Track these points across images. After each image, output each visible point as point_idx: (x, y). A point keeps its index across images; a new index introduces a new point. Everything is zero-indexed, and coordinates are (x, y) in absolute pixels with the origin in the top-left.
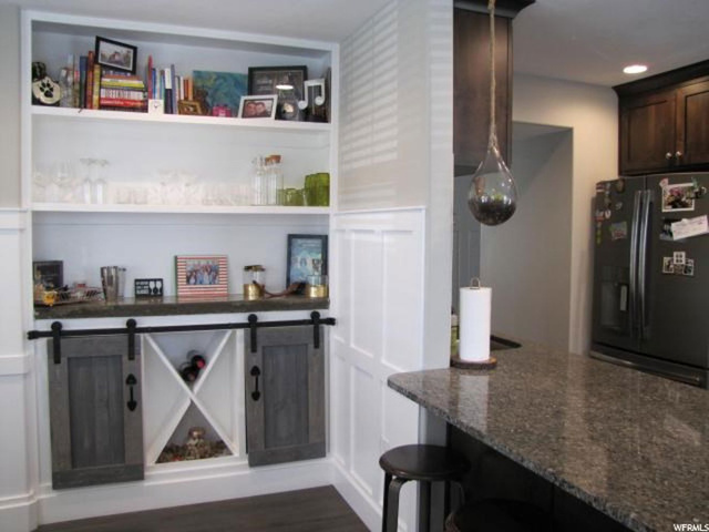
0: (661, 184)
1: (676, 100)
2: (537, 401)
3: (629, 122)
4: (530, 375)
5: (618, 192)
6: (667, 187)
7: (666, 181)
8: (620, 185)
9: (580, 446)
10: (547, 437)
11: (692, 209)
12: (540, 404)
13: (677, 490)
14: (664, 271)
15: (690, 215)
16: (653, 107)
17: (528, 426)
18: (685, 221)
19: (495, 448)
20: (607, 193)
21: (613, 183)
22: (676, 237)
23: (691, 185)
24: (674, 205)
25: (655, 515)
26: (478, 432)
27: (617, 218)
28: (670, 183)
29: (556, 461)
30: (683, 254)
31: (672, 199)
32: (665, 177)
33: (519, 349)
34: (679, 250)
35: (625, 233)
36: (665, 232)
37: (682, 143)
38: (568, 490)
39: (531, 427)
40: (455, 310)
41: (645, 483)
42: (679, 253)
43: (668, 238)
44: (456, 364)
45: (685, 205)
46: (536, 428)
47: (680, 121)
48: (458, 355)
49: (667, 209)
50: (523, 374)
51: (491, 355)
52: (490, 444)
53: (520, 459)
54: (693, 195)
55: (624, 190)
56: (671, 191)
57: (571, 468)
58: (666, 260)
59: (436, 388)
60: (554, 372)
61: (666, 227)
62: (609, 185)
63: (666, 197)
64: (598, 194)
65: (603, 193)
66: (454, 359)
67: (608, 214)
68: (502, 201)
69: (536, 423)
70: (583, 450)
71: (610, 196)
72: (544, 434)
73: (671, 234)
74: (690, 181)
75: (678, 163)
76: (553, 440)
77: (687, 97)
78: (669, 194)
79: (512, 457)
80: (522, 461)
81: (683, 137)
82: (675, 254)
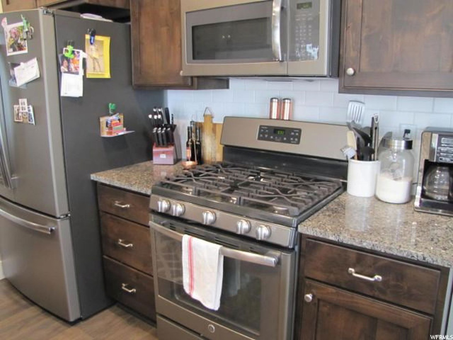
0: (3, 24)
6: (7, 28)
11: (27, 51)
18: (22, 64)
23: (22, 23)
30: (26, 101)
32: (4, 17)
34: (22, 97)
45: (21, 48)
54: (25, 36)
74: (20, 20)
78: (9, 36)
82: (20, 101)
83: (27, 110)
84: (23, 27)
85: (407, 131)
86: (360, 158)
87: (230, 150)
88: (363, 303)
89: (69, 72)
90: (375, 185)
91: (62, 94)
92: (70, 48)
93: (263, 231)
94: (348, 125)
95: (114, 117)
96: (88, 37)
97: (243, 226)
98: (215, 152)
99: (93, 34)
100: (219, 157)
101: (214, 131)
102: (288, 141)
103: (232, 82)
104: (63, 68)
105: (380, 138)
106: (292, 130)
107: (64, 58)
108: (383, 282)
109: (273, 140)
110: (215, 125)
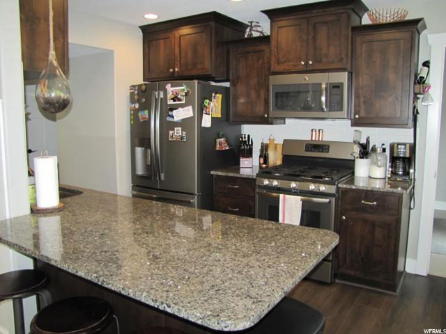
0: (167, 87)
1: (174, 37)
2: (90, 229)
3: (149, 48)
4: (86, 212)
5: (142, 91)
6: (170, 89)
7: (169, 85)
8: (144, 87)
9: (115, 255)
10: (95, 253)
11: (184, 102)
12: (92, 231)
13: (171, 272)
14: (170, 139)
15: (182, 106)
16: (162, 41)
17: (82, 247)
18: (180, 109)
19: (59, 266)
20: (136, 92)
21: (140, 86)
22: (176, 119)
23: (183, 88)
24: (174, 99)
25: (157, 291)
26: (47, 257)
27: (142, 108)
28: (171, 87)
29: (98, 269)
30: (180, 129)
31: (173, 96)
32: (168, 83)
33: (81, 195)
34: (177, 127)
35: (147, 117)
36: (169, 116)
37: (178, 63)
38: (106, 286)
39: (84, 247)
40: (31, 173)
41: (153, 271)
42: (178, 128)
43: (171, 119)
44: (35, 211)
45: (180, 100)
46: (88, 248)
47: (177, 50)
48: (36, 205)
49: (170, 102)
50: (82, 212)
51: (60, 201)
52: (55, 264)
53: (75, 271)
54: (184, 94)
55: (146, 90)
56: (172, 91)
57: (108, 271)
58: (171, 132)
59: (18, 230)
60: (103, 208)
61: (170, 113)
62: (137, 88)
63: (170, 95)
64: (131, 93)
65: (133, 93)
66: (33, 208)
67: (137, 106)
68: (60, 97)
69: (87, 244)
70: (117, 258)
71: (138, 94)
72: (92, 251)
73: (173, 117)
74: (182, 86)
75: (176, 75)
76: (98, 254)
77: (180, 36)
78: (171, 93)
79: (70, 271)
80: (77, 272)
81: (179, 59)
82: (176, 129)
83: (180, 134)
84: (184, 90)
85: (383, 145)
86: (361, 158)
87: (286, 158)
88: (369, 216)
89: (206, 114)
90: (370, 171)
91: (203, 125)
92: (208, 101)
93: (323, 188)
94: (355, 142)
95: (222, 139)
96: (213, 95)
97: (312, 187)
98: (276, 160)
99: (216, 94)
100: (279, 162)
101: (276, 148)
102: (322, 152)
103: (287, 120)
104: (204, 112)
105: (370, 148)
106: (324, 146)
107: (205, 106)
108: (377, 205)
109: (314, 151)
110: (276, 144)
